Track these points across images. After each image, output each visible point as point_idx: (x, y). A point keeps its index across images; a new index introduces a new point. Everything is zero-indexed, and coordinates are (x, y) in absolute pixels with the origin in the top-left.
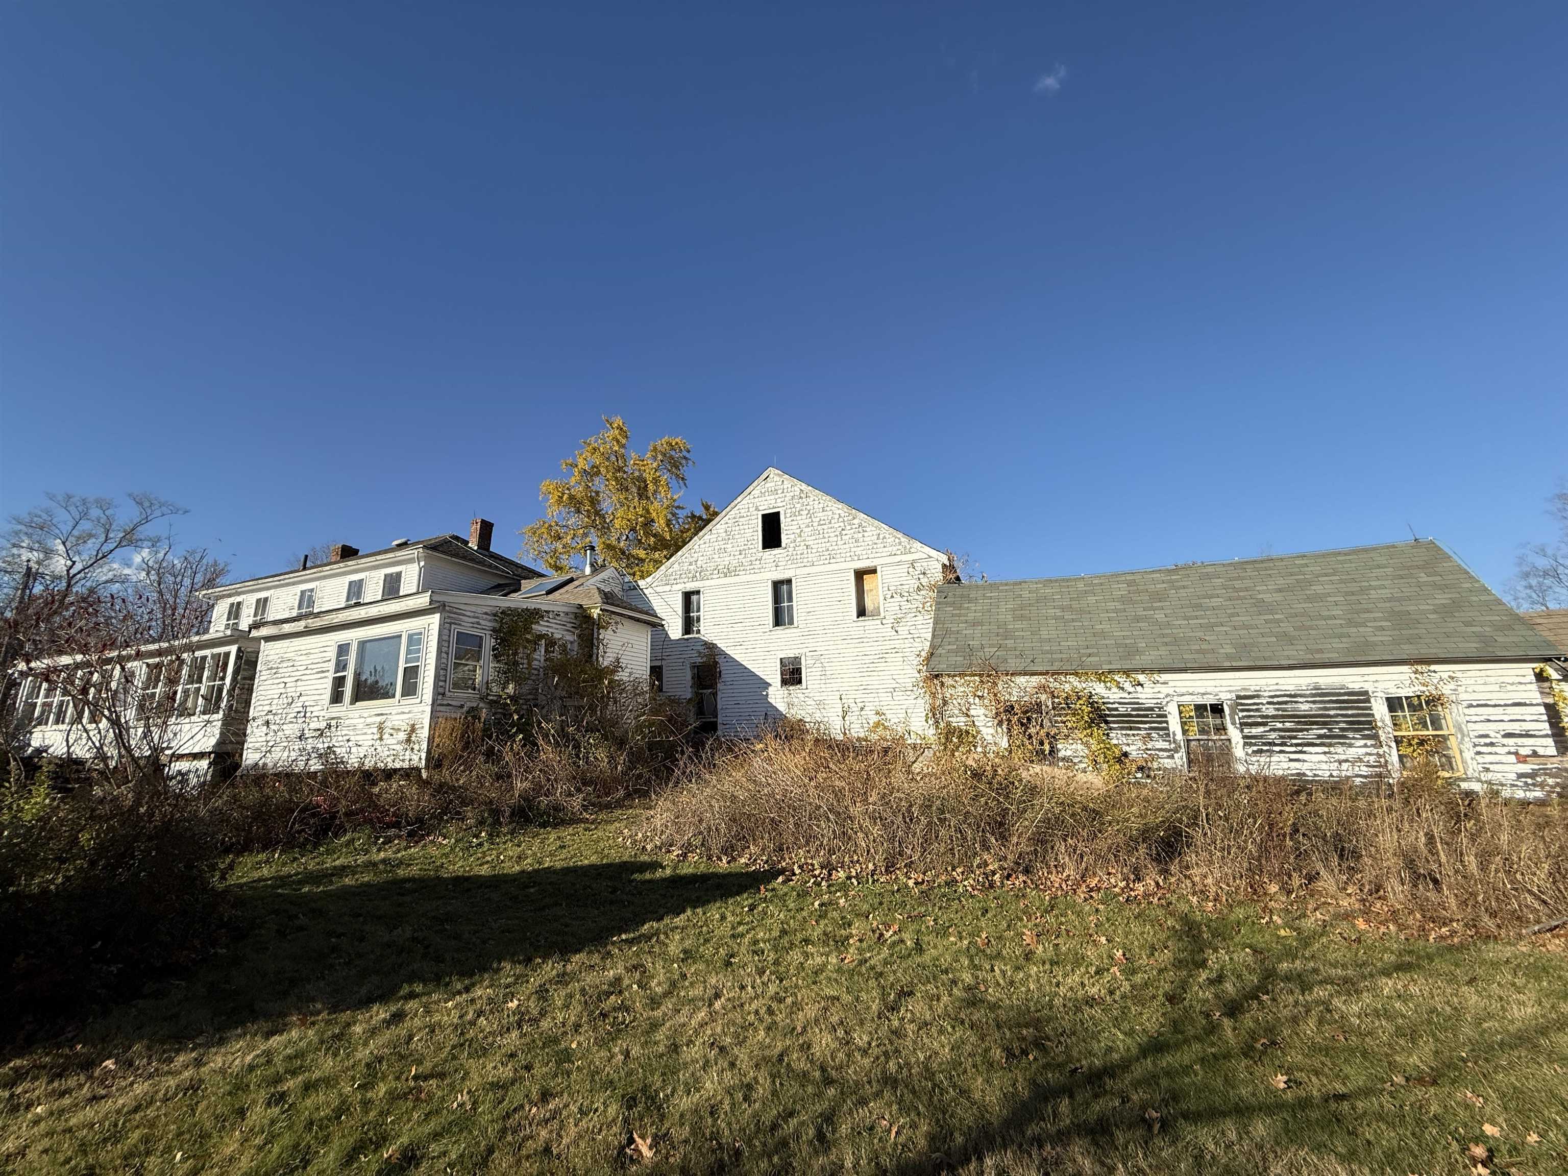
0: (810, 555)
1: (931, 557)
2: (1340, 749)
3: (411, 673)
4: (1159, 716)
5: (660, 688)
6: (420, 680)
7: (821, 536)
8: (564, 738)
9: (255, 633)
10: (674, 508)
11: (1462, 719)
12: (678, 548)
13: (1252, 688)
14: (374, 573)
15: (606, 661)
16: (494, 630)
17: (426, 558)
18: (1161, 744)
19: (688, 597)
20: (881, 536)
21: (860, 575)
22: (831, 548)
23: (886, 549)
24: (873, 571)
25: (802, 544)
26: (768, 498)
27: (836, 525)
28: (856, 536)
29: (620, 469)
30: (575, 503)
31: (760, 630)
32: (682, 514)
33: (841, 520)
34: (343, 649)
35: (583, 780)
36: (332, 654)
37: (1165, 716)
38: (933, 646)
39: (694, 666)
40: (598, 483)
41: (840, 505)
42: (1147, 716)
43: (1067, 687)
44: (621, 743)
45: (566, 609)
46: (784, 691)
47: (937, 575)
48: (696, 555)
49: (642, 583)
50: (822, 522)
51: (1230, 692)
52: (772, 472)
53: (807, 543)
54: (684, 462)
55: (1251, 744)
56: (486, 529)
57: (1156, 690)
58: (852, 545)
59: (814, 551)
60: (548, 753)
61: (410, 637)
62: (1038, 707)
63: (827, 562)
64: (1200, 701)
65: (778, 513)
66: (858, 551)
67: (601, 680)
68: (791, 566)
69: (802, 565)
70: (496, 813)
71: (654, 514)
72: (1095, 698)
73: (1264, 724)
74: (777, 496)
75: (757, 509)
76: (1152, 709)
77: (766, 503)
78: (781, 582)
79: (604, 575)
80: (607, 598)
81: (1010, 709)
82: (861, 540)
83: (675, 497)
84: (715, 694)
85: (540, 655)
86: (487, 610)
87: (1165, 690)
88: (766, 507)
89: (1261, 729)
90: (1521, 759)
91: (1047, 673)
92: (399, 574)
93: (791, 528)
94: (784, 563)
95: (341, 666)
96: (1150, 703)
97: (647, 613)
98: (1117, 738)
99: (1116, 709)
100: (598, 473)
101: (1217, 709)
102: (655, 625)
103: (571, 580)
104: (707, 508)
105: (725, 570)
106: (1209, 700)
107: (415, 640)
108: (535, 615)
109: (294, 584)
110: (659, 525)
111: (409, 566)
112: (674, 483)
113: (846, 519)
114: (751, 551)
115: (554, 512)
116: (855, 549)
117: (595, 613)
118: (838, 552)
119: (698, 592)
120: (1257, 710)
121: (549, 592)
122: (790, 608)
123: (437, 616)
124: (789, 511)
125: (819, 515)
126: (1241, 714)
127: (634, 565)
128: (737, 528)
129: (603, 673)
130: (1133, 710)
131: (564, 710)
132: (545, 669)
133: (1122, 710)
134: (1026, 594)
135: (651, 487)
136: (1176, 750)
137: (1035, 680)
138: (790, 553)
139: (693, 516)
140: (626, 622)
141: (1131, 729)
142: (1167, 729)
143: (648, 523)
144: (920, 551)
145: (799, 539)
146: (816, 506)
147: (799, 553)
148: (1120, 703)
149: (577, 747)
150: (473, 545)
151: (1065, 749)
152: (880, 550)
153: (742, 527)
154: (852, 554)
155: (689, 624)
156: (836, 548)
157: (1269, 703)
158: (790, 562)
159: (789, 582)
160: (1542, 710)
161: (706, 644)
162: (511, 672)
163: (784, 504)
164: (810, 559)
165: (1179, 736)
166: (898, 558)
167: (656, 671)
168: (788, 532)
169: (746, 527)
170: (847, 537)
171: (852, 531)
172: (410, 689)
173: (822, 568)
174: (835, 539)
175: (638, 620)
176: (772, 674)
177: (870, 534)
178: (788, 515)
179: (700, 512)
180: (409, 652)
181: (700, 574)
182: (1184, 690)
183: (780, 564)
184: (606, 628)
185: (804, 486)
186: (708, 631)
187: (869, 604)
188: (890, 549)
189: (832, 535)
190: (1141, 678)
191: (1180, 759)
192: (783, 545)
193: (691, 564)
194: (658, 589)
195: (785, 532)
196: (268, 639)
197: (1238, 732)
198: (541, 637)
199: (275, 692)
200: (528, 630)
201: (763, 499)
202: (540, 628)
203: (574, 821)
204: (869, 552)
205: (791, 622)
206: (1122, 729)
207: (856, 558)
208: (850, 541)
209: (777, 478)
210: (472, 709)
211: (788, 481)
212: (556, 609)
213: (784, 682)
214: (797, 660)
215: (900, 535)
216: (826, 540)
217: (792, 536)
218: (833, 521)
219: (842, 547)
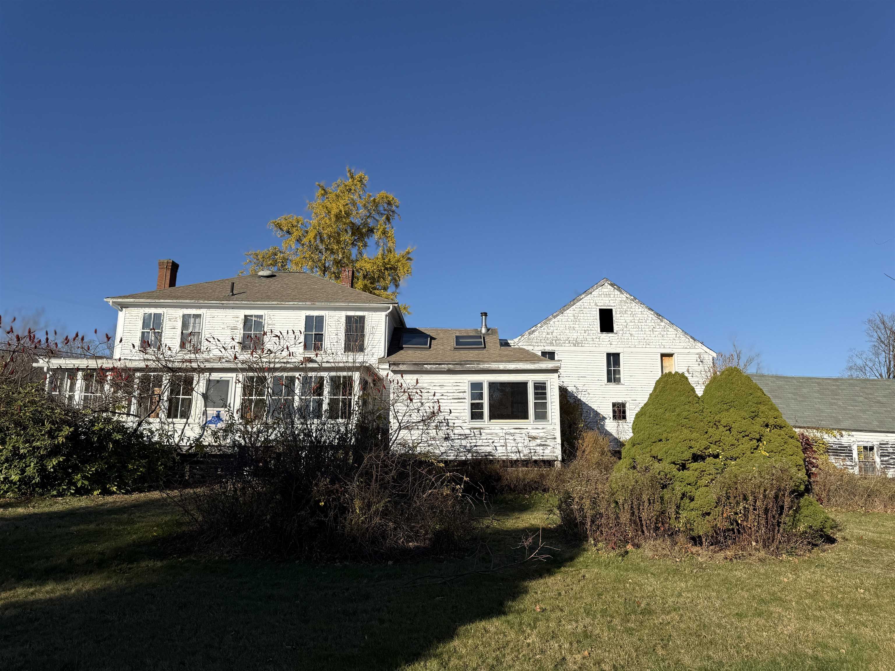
0: (633, 341)
1: (706, 353)
3: (540, 406)
4: (849, 450)
6: (549, 411)
7: (640, 329)
13: (886, 440)
14: (333, 313)
18: (849, 463)
20: (678, 336)
21: (664, 357)
22: (646, 338)
23: (681, 344)
24: (670, 355)
25: (628, 332)
26: (604, 299)
27: (650, 324)
28: (662, 333)
31: (598, 383)
33: (653, 321)
34: (476, 387)
36: (467, 388)
37: (852, 451)
41: (652, 313)
42: (844, 450)
43: (811, 435)
46: (614, 423)
47: (710, 363)
48: (552, 328)
49: (512, 341)
50: (640, 321)
51: (877, 441)
52: (606, 282)
53: (631, 332)
55: (883, 464)
57: (849, 439)
58: (660, 338)
59: (636, 338)
61: (535, 384)
63: (644, 346)
64: (866, 444)
65: (611, 310)
68: (621, 346)
69: (628, 346)
72: (824, 441)
73: (888, 456)
74: (610, 299)
75: (596, 305)
76: (846, 447)
77: (602, 302)
78: (613, 355)
82: (665, 336)
87: (853, 439)
88: (602, 304)
89: (887, 458)
91: (804, 428)
93: (620, 321)
94: (616, 343)
95: (476, 396)
96: (846, 445)
98: (832, 459)
99: (832, 446)
101: (872, 449)
105: (574, 342)
106: (869, 445)
107: (539, 387)
109: (235, 308)
111: (373, 313)
113: (656, 321)
114: (592, 332)
116: (663, 341)
118: (651, 341)
120: (887, 450)
122: (618, 371)
123: (557, 374)
124: (619, 310)
125: (638, 316)
126: (881, 451)
128: (582, 315)
130: (839, 447)
133: (835, 447)
136: (855, 466)
137: (798, 431)
138: (620, 337)
141: (837, 456)
142: (852, 456)
144: (700, 348)
145: (625, 329)
146: (637, 310)
147: (625, 338)
148: (833, 444)
152: (678, 344)
153: (585, 315)
154: (660, 344)
156: (650, 338)
157: (891, 447)
158: (619, 343)
159: (618, 355)
163: (615, 304)
164: (633, 343)
165: (857, 460)
166: (687, 351)
168: (618, 323)
169: (589, 315)
170: (657, 333)
171: (660, 330)
172: (540, 416)
173: (640, 350)
174: (649, 333)
176: (607, 411)
177: (671, 333)
178: (618, 312)
180: (536, 394)
181: (554, 342)
182: (860, 440)
183: (613, 343)
188: (683, 344)
189: (647, 330)
190: (844, 433)
191: (856, 470)
192: (615, 331)
193: (548, 334)
194: (525, 347)
195: (617, 323)
197: (879, 459)
201: (601, 299)
204: (671, 344)
205: (619, 381)
206: (834, 455)
207: (663, 347)
208: (659, 336)
213: (615, 417)
214: (623, 404)
215: (688, 337)
216: (644, 333)
217: (621, 327)
218: (647, 321)
219: (653, 338)
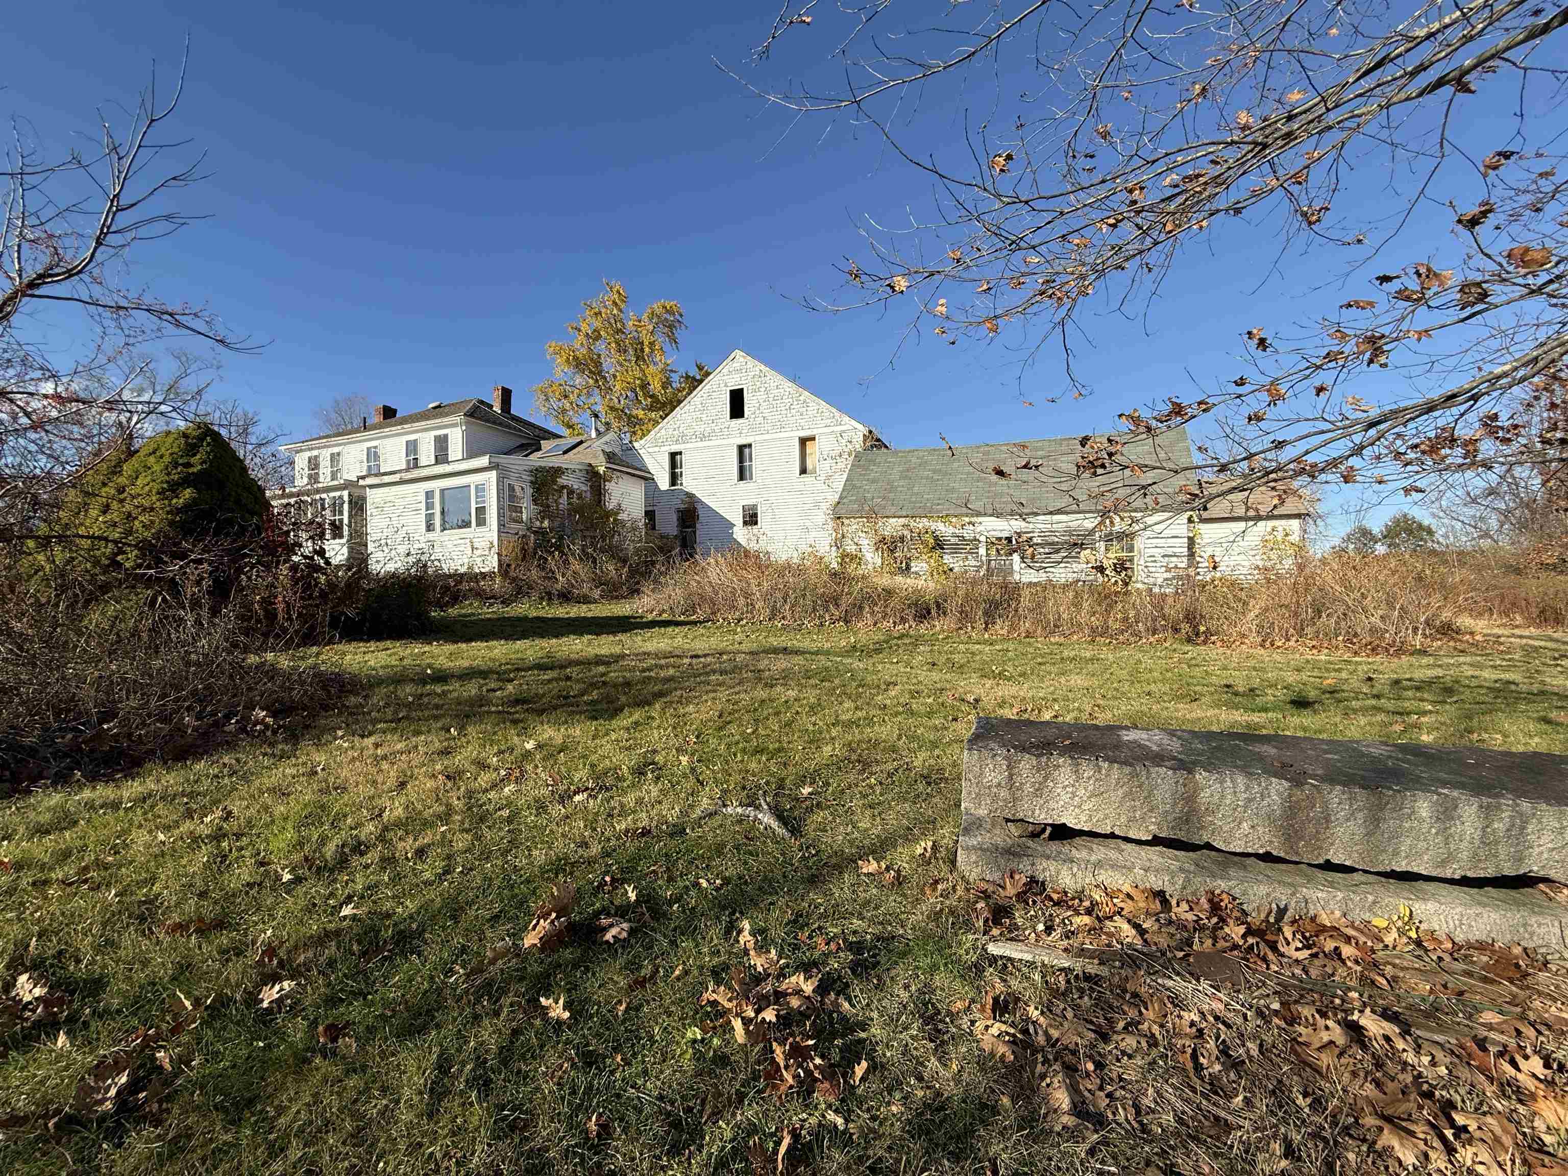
0: (766, 425)
1: (856, 429)
2: (1074, 565)
3: (481, 511)
4: (974, 545)
5: (654, 528)
6: (487, 516)
7: (775, 409)
8: (585, 557)
9: (361, 482)
10: (667, 372)
11: (1142, 546)
12: (673, 409)
14: (425, 434)
15: (611, 505)
16: (531, 482)
17: (467, 423)
18: (973, 563)
19: (673, 456)
20: (820, 411)
21: (803, 442)
22: (782, 420)
23: (823, 421)
24: (813, 439)
25: (760, 415)
26: (735, 376)
27: (787, 401)
28: (801, 410)
29: (619, 331)
30: (578, 364)
31: (729, 483)
32: (675, 377)
33: (790, 396)
34: (429, 495)
35: (599, 582)
36: (422, 498)
37: (978, 545)
38: (841, 498)
39: (679, 511)
40: (600, 346)
41: (790, 384)
42: (967, 545)
43: (920, 526)
44: (624, 561)
45: (580, 467)
46: (745, 530)
47: (858, 443)
48: (679, 423)
49: (636, 444)
50: (776, 398)
51: (1018, 529)
52: (738, 353)
53: (764, 415)
54: (677, 324)
56: (506, 395)
57: (975, 528)
58: (798, 418)
59: (769, 421)
60: (575, 565)
61: (477, 486)
62: (902, 539)
63: (779, 431)
64: (1000, 535)
65: (742, 390)
66: (803, 422)
67: (608, 518)
68: (751, 434)
69: (760, 433)
70: (549, 594)
71: (649, 378)
72: (938, 533)
74: (741, 375)
75: (726, 386)
76: (970, 540)
77: (733, 380)
78: (745, 446)
79: (606, 438)
80: (609, 458)
81: (883, 540)
82: (805, 413)
83: (669, 362)
84: (695, 532)
85: (564, 500)
86: (526, 468)
87: (981, 528)
88: (733, 384)
90: (1168, 570)
91: (909, 516)
92: (446, 436)
93: (752, 401)
94: (746, 431)
95: (429, 506)
96: (970, 536)
97: (640, 470)
98: (947, 559)
99: (949, 540)
100: (599, 337)
101: (1009, 540)
102: (647, 479)
103: (581, 442)
104: (700, 368)
105: (701, 436)
106: (1005, 535)
107: (480, 489)
108: (558, 471)
109: (360, 441)
110: (655, 386)
111: (454, 429)
112: (667, 347)
114: (721, 420)
115: (561, 370)
116: (801, 421)
117: (601, 470)
118: (788, 423)
119: (680, 453)
121: (565, 452)
122: (750, 466)
123: (494, 472)
124: (751, 388)
125: (774, 391)
127: (636, 426)
128: (711, 401)
129: (608, 514)
130: (959, 541)
131: (584, 538)
132: (568, 510)
133: (952, 540)
134: (914, 460)
135: (647, 350)
137: (902, 521)
138: (751, 423)
139: (687, 377)
140: (625, 477)
141: (956, 553)
142: (978, 553)
143: (644, 386)
144: (848, 423)
145: (757, 412)
146: (772, 384)
147: (757, 422)
148: (952, 536)
149: (594, 562)
150: (497, 409)
151: (915, 567)
152: (819, 422)
153: (714, 400)
154: (798, 425)
155: (674, 478)
156: (786, 419)
158: (750, 430)
159: (750, 446)
160: (1186, 540)
161: (687, 493)
162: (545, 512)
163: (747, 381)
164: (766, 428)
165: (984, 558)
166: (831, 429)
167: (650, 515)
168: (750, 405)
169: (718, 400)
170: (795, 410)
171: (799, 406)
172: (481, 522)
173: (775, 436)
174: (786, 412)
175: (634, 475)
176: (737, 518)
177: (812, 408)
178: (750, 391)
179: (694, 372)
180: (477, 497)
181: (682, 439)
182: (992, 528)
183: (743, 431)
184: (610, 481)
185: (763, 367)
186: (689, 484)
187: (809, 466)
188: (826, 421)
189: (783, 408)
190: (966, 520)
192: (746, 416)
193: (675, 429)
194: (650, 450)
195: (748, 405)
196: (371, 487)
198: (563, 487)
199: (384, 524)
200: (554, 482)
201: (731, 376)
202: (562, 481)
203: (595, 602)
204: (811, 423)
205: (751, 478)
206: (951, 553)
207: (801, 428)
208: (797, 414)
209: (742, 359)
210: (524, 536)
211: (751, 362)
212: (572, 467)
213: (745, 523)
214: (754, 507)
215: (834, 410)
216: (779, 413)
217: (753, 409)
218: (784, 397)
219: (790, 419)
